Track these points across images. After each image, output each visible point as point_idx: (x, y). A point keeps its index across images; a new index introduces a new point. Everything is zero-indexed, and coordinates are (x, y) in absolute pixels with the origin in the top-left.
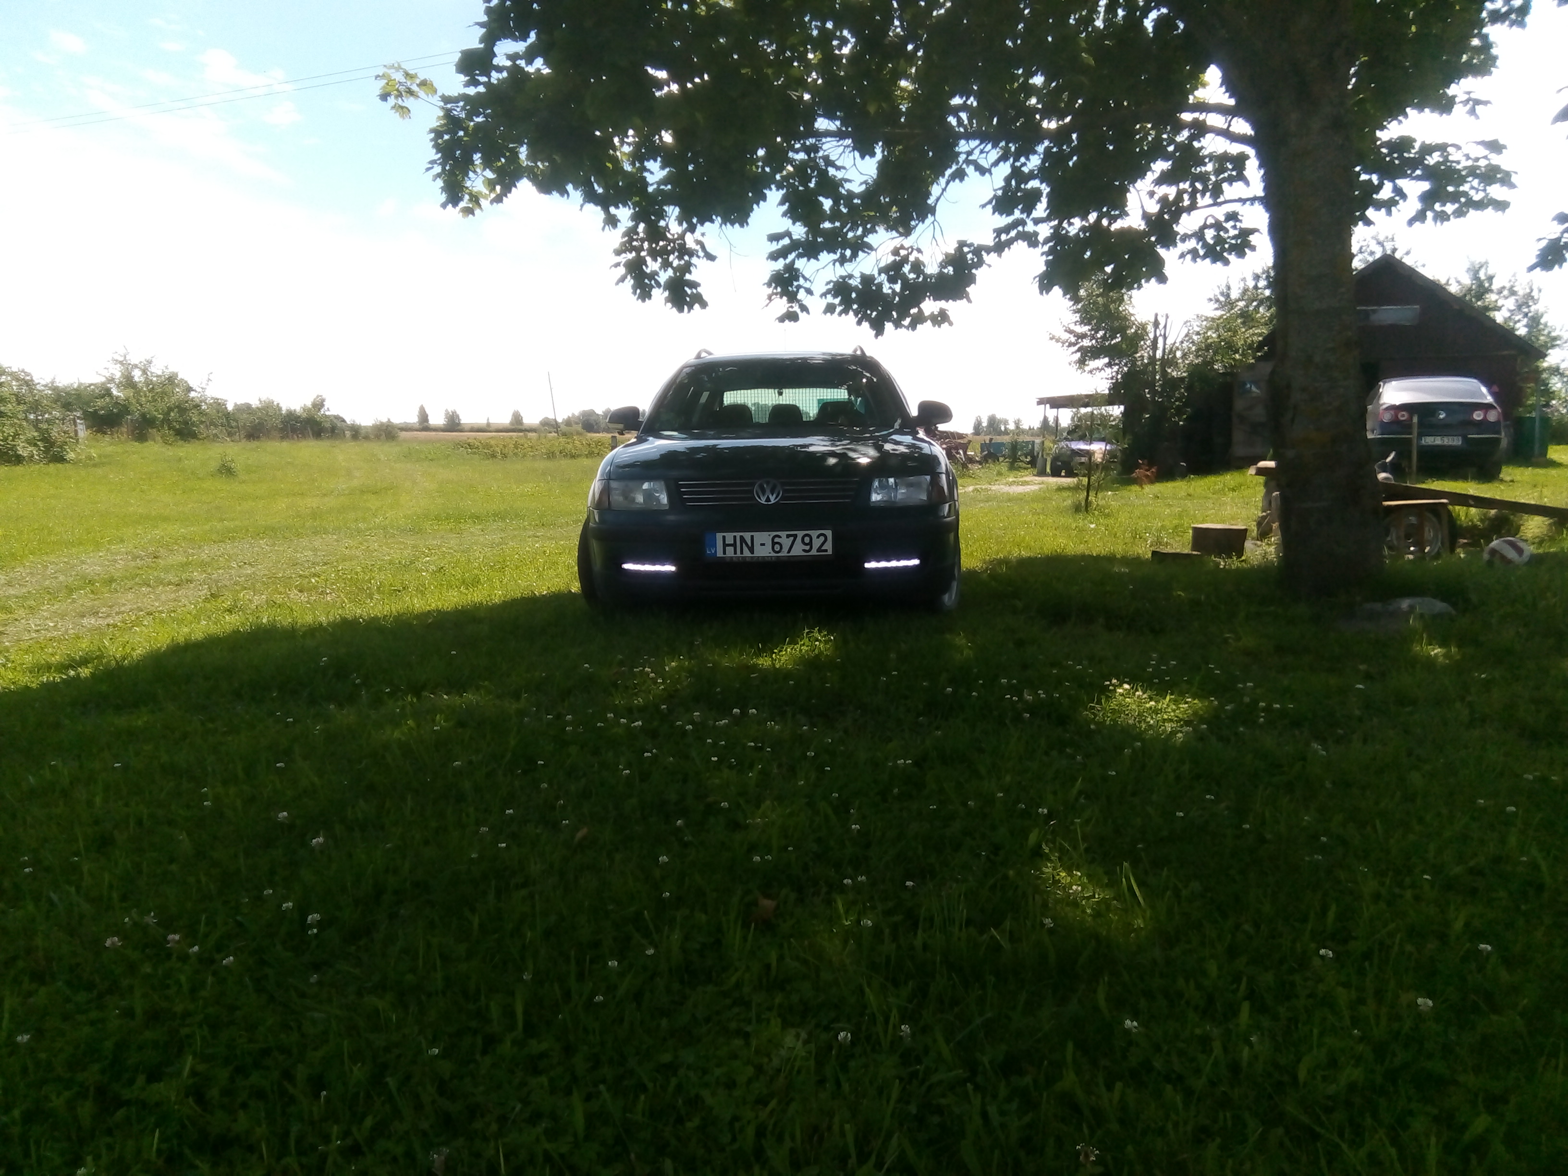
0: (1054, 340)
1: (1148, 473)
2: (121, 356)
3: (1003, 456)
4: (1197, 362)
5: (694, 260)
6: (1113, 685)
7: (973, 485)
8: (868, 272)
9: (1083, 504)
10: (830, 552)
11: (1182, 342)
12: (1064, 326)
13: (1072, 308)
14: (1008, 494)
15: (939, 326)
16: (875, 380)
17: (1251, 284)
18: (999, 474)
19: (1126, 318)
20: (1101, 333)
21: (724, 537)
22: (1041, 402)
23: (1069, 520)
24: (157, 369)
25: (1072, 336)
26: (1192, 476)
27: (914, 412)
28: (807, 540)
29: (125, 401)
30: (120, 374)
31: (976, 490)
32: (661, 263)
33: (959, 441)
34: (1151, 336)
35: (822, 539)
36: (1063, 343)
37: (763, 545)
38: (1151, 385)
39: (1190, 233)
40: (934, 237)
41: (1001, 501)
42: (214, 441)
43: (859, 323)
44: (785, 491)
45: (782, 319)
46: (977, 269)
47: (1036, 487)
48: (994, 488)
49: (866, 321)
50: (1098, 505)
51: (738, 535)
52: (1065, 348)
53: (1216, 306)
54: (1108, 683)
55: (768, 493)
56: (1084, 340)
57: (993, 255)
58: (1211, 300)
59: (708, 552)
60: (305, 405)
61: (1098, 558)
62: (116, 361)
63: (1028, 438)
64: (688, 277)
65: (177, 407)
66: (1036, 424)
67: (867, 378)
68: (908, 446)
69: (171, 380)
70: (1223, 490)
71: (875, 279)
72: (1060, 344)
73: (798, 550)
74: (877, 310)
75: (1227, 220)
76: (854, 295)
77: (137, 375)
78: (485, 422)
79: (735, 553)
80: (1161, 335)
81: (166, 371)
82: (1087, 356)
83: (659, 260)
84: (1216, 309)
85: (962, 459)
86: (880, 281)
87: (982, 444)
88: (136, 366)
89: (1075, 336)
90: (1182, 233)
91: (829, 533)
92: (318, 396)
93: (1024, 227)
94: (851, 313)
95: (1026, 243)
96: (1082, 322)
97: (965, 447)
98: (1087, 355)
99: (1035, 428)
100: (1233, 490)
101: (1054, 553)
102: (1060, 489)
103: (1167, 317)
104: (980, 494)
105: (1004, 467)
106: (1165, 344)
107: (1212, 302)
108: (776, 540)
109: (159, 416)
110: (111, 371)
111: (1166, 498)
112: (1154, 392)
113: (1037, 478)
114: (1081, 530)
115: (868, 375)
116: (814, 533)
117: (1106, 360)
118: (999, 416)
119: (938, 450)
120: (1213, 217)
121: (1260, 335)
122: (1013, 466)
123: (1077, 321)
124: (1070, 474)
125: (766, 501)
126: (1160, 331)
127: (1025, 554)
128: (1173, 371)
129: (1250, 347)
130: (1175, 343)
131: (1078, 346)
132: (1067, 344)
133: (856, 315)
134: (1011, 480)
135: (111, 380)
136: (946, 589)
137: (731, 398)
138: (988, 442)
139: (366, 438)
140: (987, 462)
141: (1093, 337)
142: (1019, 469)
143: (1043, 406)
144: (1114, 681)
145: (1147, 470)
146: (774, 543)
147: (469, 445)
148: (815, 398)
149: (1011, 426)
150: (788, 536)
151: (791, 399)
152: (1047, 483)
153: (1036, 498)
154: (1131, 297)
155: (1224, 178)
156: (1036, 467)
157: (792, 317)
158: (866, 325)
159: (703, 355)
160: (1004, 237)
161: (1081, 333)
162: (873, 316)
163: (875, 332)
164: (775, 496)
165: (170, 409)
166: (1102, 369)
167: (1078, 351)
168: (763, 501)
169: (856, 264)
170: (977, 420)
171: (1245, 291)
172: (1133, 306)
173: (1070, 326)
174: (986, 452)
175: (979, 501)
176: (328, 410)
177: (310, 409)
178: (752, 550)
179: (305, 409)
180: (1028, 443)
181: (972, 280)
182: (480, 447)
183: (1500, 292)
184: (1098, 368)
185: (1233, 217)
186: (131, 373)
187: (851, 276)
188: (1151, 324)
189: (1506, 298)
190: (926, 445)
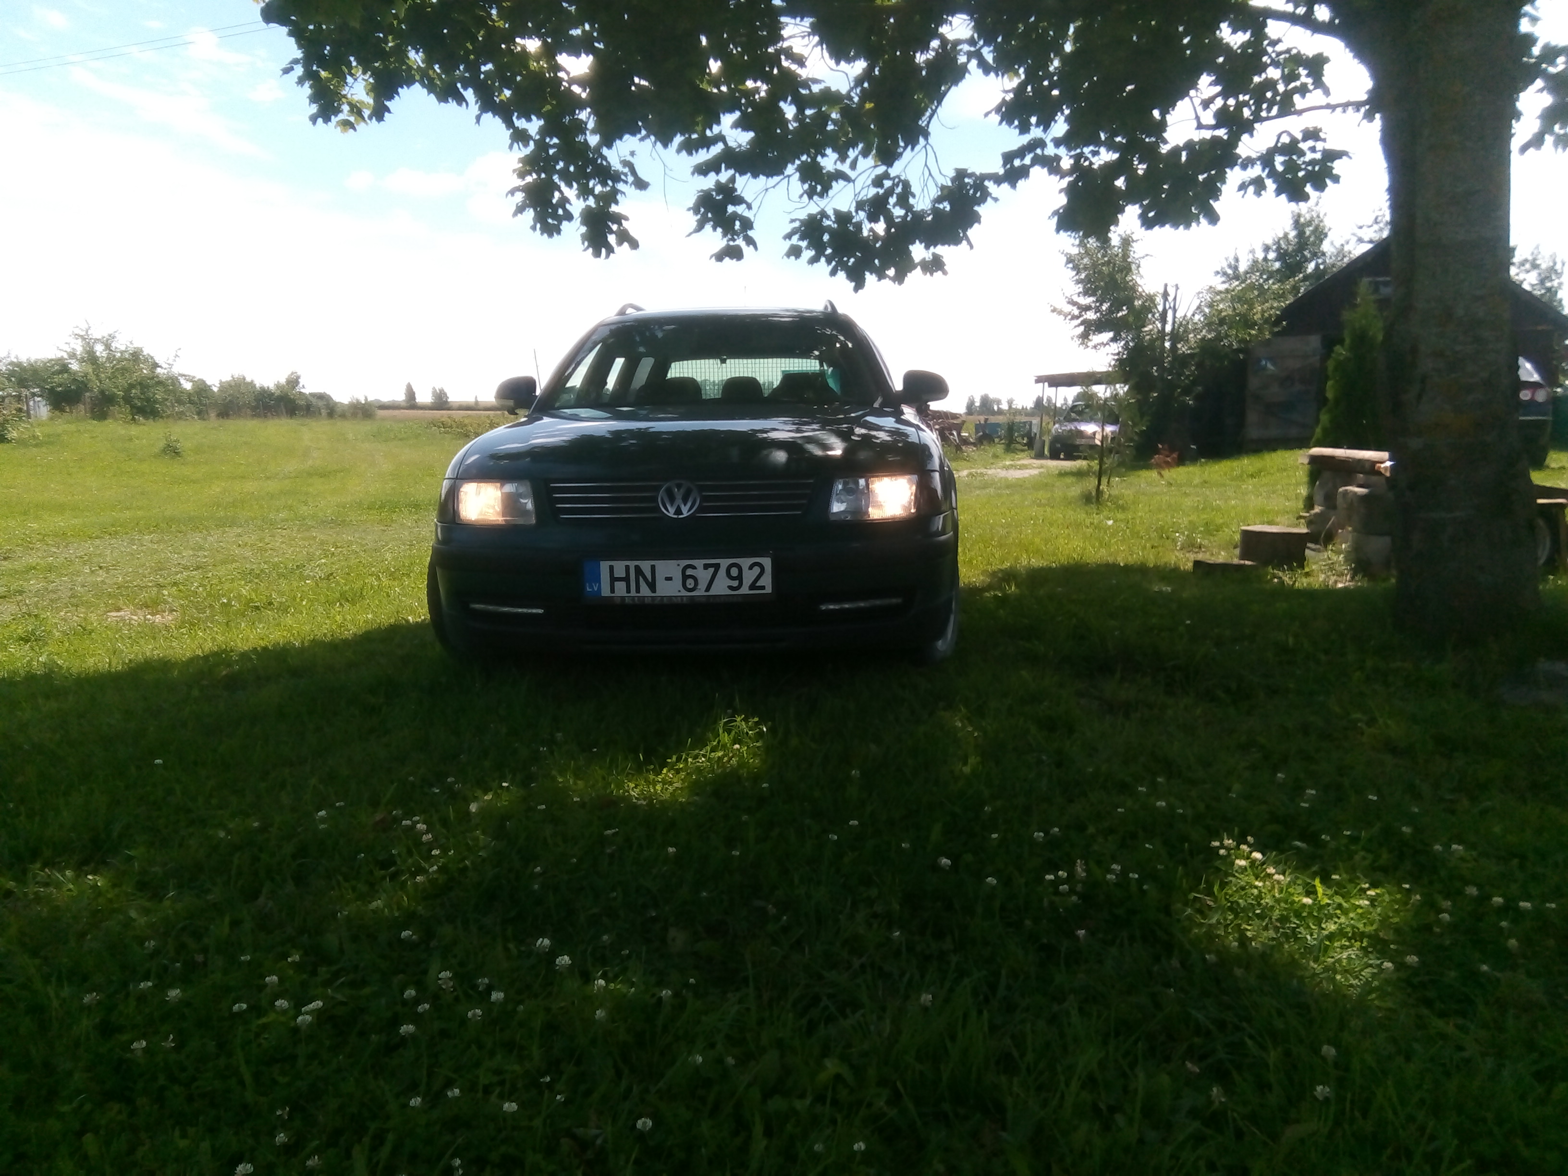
0: (1055, 313)
1: (1169, 459)
2: (82, 330)
3: (999, 437)
4: (1210, 336)
5: (620, 186)
6: (1226, 848)
7: (967, 469)
8: (844, 209)
9: (1094, 493)
10: (769, 590)
11: (1193, 315)
12: (1067, 297)
13: (1075, 278)
14: (1006, 479)
15: (932, 274)
16: (850, 345)
17: (1260, 255)
18: (995, 456)
19: (1134, 288)
20: (1105, 307)
21: (611, 568)
22: (1040, 380)
23: (1080, 515)
24: (120, 345)
25: (1075, 308)
26: (1203, 460)
27: (898, 385)
28: (734, 572)
29: (83, 377)
30: (81, 349)
31: (971, 474)
32: (577, 189)
33: (952, 421)
34: (1160, 308)
35: (757, 570)
36: (1066, 316)
37: (669, 579)
38: (1159, 362)
39: (1254, 155)
40: (926, 165)
41: (1000, 488)
42: (180, 418)
43: (833, 273)
44: (704, 499)
45: (719, 257)
46: (979, 205)
47: (1035, 472)
48: (990, 472)
49: (841, 270)
50: (1110, 495)
51: (632, 564)
52: (1068, 321)
53: (1223, 279)
54: (1217, 844)
55: (679, 501)
56: (1088, 312)
57: (1005, 186)
58: (1218, 273)
59: (588, 589)
60: (278, 382)
61: (1128, 569)
62: (77, 336)
63: (1024, 419)
64: (614, 208)
65: (140, 384)
66: (1029, 404)
67: (841, 342)
68: (891, 433)
69: (136, 356)
70: (1241, 476)
71: (853, 217)
72: (1062, 317)
73: (722, 587)
74: (854, 256)
75: (1305, 139)
76: (826, 237)
77: (99, 349)
78: (473, 400)
79: (628, 591)
80: (1170, 308)
81: (131, 346)
82: (1091, 330)
83: (575, 185)
84: (1224, 282)
85: (955, 440)
86: (858, 219)
87: (976, 425)
88: (97, 340)
89: (1078, 308)
90: (1244, 156)
91: (767, 562)
92: (292, 373)
93: (1043, 150)
94: (823, 259)
95: (1046, 169)
96: (1086, 293)
97: (959, 428)
98: (1091, 328)
99: (1028, 408)
100: (1252, 476)
101: (1071, 562)
102: (1063, 474)
103: (1177, 288)
104: (975, 480)
105: (999, 449)
106: (1174, 317)
107: (1219, 275)
108: (689, 572)
109: (119, 393)
110: (72, 346)
111: (1181, 486)
112: (1161, 368)
113: (1035, 461)
114: (1098, 527)
115: (842, 338)
116: (745, 562)
117: (1111, 334)
118: (992, 396)
119: (930, 437)
120: (1289, 134)
121: (1277, 309)
122: (1010, 446)
123: (1080, 293)
124: (1069, 457)
125: (674, 514)
126: (1170, 304)
127: (1037, 562)
128: (1183, 346)
129: (1266, 321)
130: (1185, 316)
131: (1081, 319)
132: (1070, 317)
133: (829, 262)
134: (1008, 463)
135: (73, 355)
136: (940, 633)
137: (679, 370)
138: (982, 422)
139: (343, 416)
140: (982, 444)
141: (1097, 310)
142: (1015, 451)
143: (1041, 384)
144: (1228, 842)
145: (1168, 456)
146: (685, 577)
147: (443, 424)
148: (779, 370)
149: (1005, 406)
150: (706, 567)
151: (750, 370)
152: (1047, 468)
153: (1038, 485)
154: (1139, 266)
155: (1296, 87)
156: (1033, 449)
157: (734, 253)
158: (841, 275)
159: (630, 311)
160: (1017, 163)
161: (1085, 305)
162: (850, 264)
163: (853, 284)
164: (689, 504)
165: (132, 386)
166: (1107, 344)
167: (1082, 323)
168: (671, 512)
169: (829, 199)
170: (970, 399)
171: (1255, 262)
172: (1142, 277)
173: (1073, 297)
174: (981, 433)
175: (975, 488)
176: (303, 387)
177: (283, 386)
178: (652, 586)
179: (278, 386)
180: (1025, 423)
181: (975, 218)
182: (454, 426)
183: (1522, 264)
184: (1103, 343)
185: (1312, 134)
186: (93, 348)
187: (823, 214)
188: (1160, 296)
189: (1528, 271)
190: (913, 429)
